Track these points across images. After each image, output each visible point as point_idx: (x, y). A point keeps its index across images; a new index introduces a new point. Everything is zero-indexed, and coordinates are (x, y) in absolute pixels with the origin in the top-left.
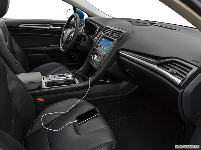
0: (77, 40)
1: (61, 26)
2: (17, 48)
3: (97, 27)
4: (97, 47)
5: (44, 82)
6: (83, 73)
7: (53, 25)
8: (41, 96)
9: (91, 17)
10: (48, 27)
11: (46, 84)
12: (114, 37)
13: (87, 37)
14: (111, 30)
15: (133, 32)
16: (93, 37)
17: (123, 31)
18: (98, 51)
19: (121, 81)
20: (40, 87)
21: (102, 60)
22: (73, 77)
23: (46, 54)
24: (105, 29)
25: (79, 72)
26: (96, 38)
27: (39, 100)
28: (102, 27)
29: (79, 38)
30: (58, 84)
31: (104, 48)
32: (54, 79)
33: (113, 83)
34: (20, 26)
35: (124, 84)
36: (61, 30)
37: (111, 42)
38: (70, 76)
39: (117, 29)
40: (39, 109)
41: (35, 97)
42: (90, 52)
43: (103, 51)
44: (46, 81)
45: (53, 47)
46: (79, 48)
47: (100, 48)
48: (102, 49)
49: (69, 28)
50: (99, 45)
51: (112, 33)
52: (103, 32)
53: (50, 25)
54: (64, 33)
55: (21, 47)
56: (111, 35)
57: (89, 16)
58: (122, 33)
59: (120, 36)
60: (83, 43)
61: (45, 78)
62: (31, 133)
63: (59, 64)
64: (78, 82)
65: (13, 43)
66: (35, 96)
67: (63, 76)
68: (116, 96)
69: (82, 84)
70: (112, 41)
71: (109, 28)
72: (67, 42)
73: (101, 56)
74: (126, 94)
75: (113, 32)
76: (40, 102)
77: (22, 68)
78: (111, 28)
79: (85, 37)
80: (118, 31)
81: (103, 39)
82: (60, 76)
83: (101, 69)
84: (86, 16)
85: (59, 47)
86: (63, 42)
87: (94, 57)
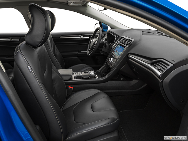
0: (99, 47)
1: (90, 36)
2: (58, 53)
3: (115, 37)
4: (114, 52)
5: (73, 76)
6: (102, 72)
7: (83, 36)
8: (71, 85)
9: (113, 29)
10: (80, 38)
11: (75, 77)
12: (126, 45)
13: (107, 45)
14: (125, 39)
15: (140, 40)
16: (112, 44)
17: (133, 40)
18: (114, 55)
19: (132, 79)
20: (71, 79)
21: (116, 62)
22: (94, 74)
23: (77, 58)
24: (121, 38)
25: (100, 71)
26: (114, 45)
27: (70, 87)
28: (119, 36)
29: (101, 45)
30: (83, 78)
31: (119, 53)
32: (80, 75)
33: (125, 80)
34: (61, 37)
35: (135, 82)
36: (89, 39)
37: (124, 49)
38: (93, 74)
39: (128, 38)
40: (69, 94)
41: (67, 86)
42: (109, 56)
43: (117, 55)
44: (75, 75)
45: (83, 52)
46: (101, 53)
47: (116, 52)
48: (117, 53)
49: (95, 38)
50: (115, 50)
51: (125, 42)
52: (120, 41)
53: (81, 36)
54: (91, 42)
55: (60, 52)
56: (124, 43)
57: (112, 28)
58: (131, 41)
59: (129, 43)
60: (104, 49)
61: (75, 74)
62: (63, 110)
63: (86, 65)
64: (97, 77)
65: (56, 49)
66: (68, 84)
67: (87, 73)
68: (127, 91)
69: (100, 79)
70: (124, 47)
71: (123, 38)
72: (92, 48)
73: (115, 59)
74: (136, 90)
75: (126, 40)
76: (70, 89)
77: (60, 66)
78: (125, 37)
79: (105, 44)
80: (129, 40)
81: (119, 46)
82: (85, 73)
83: (115, 68)
84: (109, 28)
85: (87, 52)
86: (89, 48)
87: (111, 59)
